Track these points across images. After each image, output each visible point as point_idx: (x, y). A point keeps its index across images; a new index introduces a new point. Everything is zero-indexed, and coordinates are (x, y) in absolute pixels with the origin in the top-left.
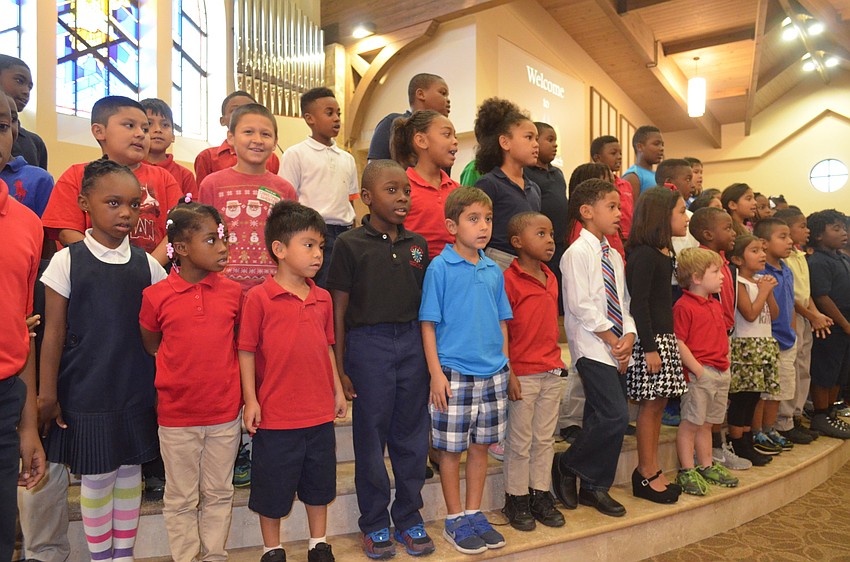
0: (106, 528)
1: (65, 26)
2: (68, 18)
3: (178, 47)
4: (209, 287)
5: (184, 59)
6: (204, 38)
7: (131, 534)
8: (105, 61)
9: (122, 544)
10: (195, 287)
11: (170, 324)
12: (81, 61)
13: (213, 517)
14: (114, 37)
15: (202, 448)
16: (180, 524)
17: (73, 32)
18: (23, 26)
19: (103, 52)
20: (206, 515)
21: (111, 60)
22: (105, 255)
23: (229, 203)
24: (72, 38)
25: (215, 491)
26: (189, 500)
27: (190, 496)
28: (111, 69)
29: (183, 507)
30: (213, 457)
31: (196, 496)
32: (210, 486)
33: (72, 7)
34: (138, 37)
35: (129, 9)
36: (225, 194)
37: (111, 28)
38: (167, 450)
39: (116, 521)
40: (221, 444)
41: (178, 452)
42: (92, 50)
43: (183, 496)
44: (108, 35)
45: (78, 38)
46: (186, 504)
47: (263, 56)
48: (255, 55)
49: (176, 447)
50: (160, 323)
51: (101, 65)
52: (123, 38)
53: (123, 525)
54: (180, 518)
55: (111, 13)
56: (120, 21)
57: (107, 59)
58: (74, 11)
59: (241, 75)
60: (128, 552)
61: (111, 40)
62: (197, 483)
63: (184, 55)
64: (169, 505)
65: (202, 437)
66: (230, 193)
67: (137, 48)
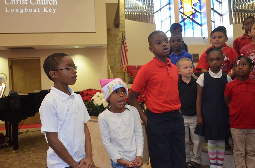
0: (215, 156)
1: (181, 12)
2: (181, 10)
3: (213, 9)
4: (248, 83)
5: (215, 13)
6: (220, 4)
7: (222, 160)
8: (192, 19)
9: (220, 162)
10: (243, 83)
11: (235, 94)
12: (186, 21)
13: (251, 160)
14: (194, 12)
15: (246, 136)
16: (239, 160)
17: (183, 13)
18: (171, 16)
19: (191, 17)
20: (248, 158)
21: (194, 18)
22: (214, 75)
23: (250, 55)
24: (183, 15)
25: (251, 151)
26: (242, 153)
27: (242, 151)
28: (194, 21)
29: (240, 155)
30: (250, 140)
31: (244, 152)
32: (249, 149)
33: (182, 7)
34: (200, 10)
35: (198, 2)
36: (249, 52)
37: (193, 9)
38: (234, 136)
39: (218, 155)
40: (253, 136)
41: (238, 137)
42: (188, 17)
43: (240, 151)
44: (192, 12)
45: (184, 15)
46: (241, 154)
47: (242, 4)
48: (239, 4)
49: (237, 135)
50: (231, 94)
51: (191, 21)
52: (196, 11)
53: (220, 157)
54: (239, 158)
55: (193, 5)
56: (195, 6)
57: (192, 18)
58: (183, 8)
59: (234, 12)
60: (221, 165)
61: (193, 13)
62: (244, 148)
63: (215, 11)
64: (235, 153)
65: (247, 133)
66: (251, 51)
67: (200, 13)
